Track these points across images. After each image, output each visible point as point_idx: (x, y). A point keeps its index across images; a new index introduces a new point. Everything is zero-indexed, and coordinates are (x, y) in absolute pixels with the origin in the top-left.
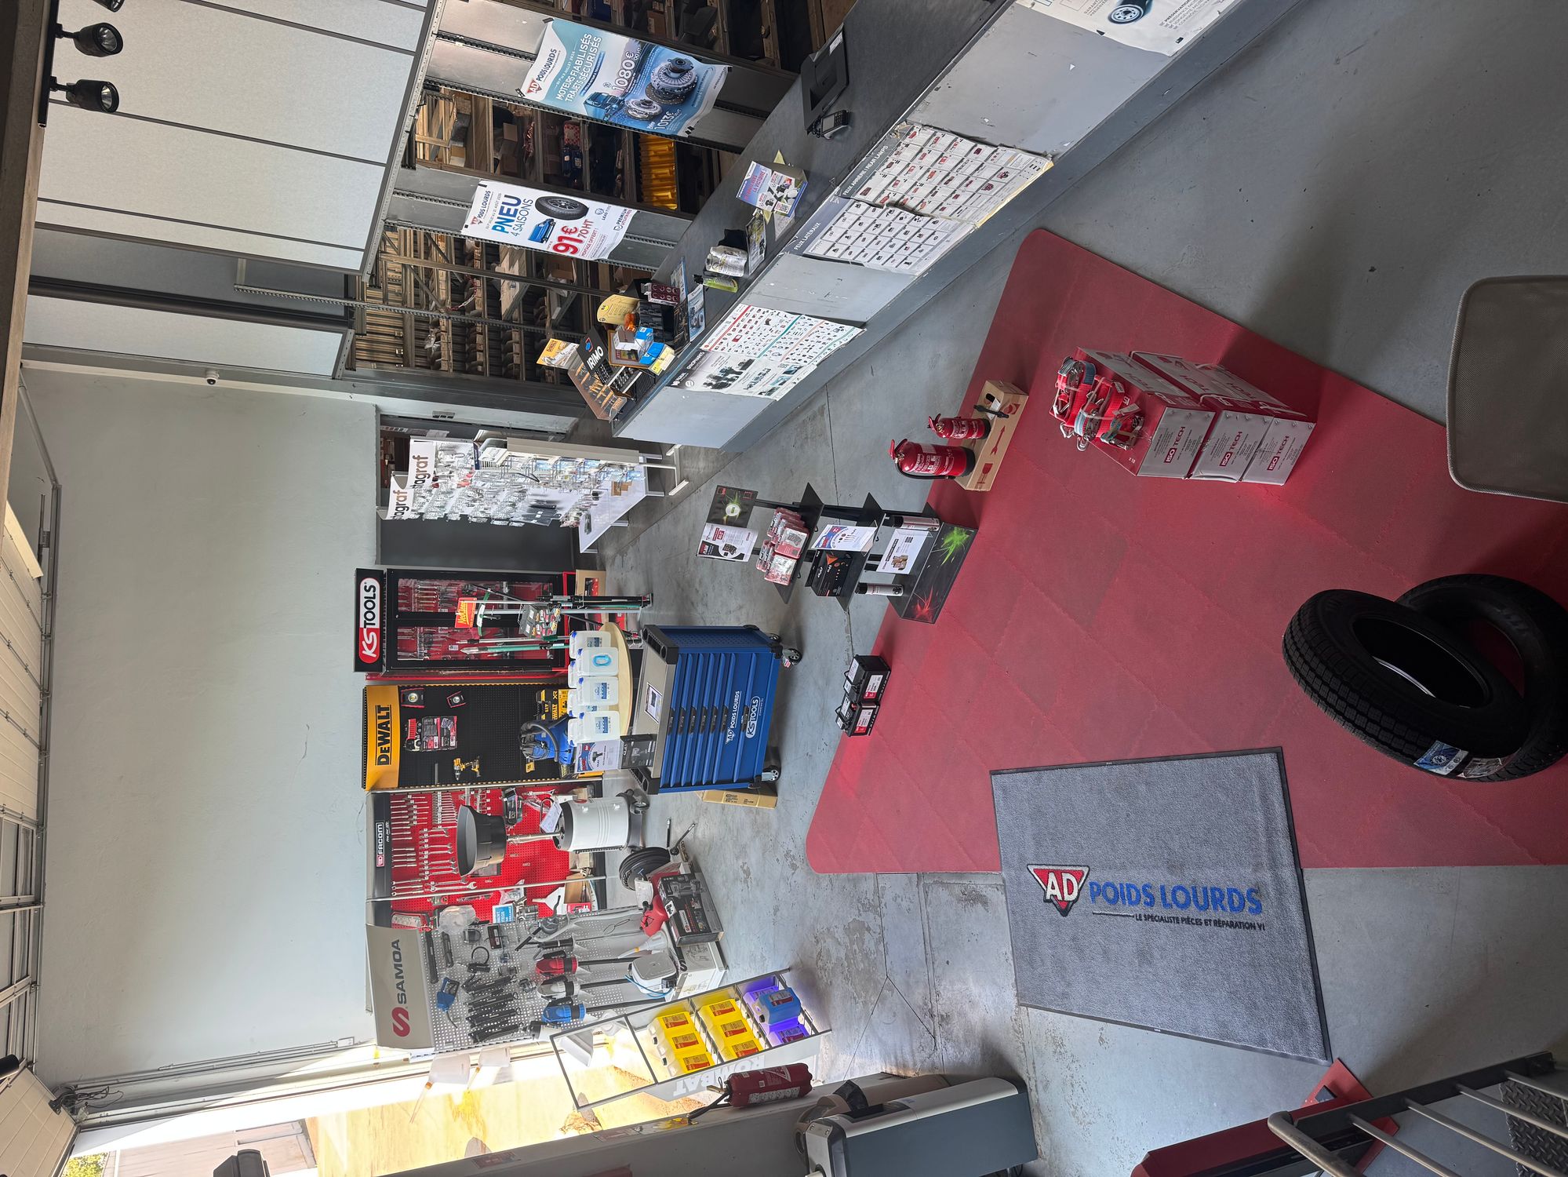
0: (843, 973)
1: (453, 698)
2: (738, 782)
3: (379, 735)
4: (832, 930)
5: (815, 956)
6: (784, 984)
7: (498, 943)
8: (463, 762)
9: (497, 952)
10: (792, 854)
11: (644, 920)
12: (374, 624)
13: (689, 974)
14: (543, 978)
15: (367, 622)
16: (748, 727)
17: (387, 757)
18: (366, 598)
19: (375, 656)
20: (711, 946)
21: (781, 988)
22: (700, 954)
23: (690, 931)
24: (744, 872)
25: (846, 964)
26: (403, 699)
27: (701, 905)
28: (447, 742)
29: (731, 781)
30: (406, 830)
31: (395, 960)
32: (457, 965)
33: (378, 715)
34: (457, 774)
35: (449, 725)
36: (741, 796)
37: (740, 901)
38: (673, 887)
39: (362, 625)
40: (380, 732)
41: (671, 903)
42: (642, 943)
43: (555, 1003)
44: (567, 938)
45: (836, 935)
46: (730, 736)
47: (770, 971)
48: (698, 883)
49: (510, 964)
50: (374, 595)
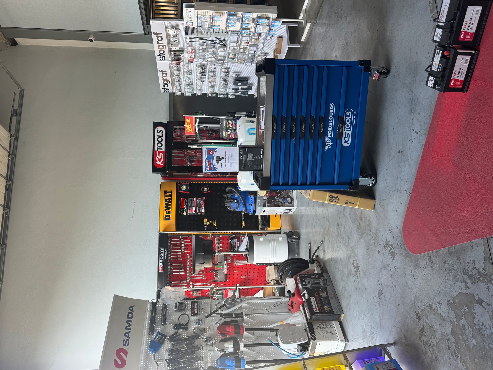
0: (449, 349)
1: (204, 188)
2: (338, 184)
3: (165, 205)
4: (434, 306)
5: (418, 331)
6: (389, 356)
7: (196, 312)
8: (208, 221)
9: (195, 318)
10: (390, 243)
11: (290, 303)
12: (162, 149)
13: (318, 343)
14: (221, 338)
15: (159, 148)
16: (344, 136)
17: (169, 216)
18: (158, 136)
19: (162, 164)
20: (336, 325)
21: (387, 359)
22: (327, 329)
23: (318, 311)
24: (355, 267)
25: (453, 340)
26: (178, 188)
27: (327, 295)
28: (200, 209)
29: (333, 184)
30: (179, 255)
31: (128, 318)
32: (168, 324)
33: (165, 195)
34: (206, 227)
35: (201, 201)
36: (343, 198)
37: (353, 291)
38: (307, 281)
39: (156, 149)
40: (166, 204)
41: (305, 291)
42: (286, 319)
43: (225, 355)
44: (240, 312)
45: (440, 311)
46: (328, 144)
47: (378, 344)
48: (325, 280)
49: (202, 326)
50: (162, 135)
